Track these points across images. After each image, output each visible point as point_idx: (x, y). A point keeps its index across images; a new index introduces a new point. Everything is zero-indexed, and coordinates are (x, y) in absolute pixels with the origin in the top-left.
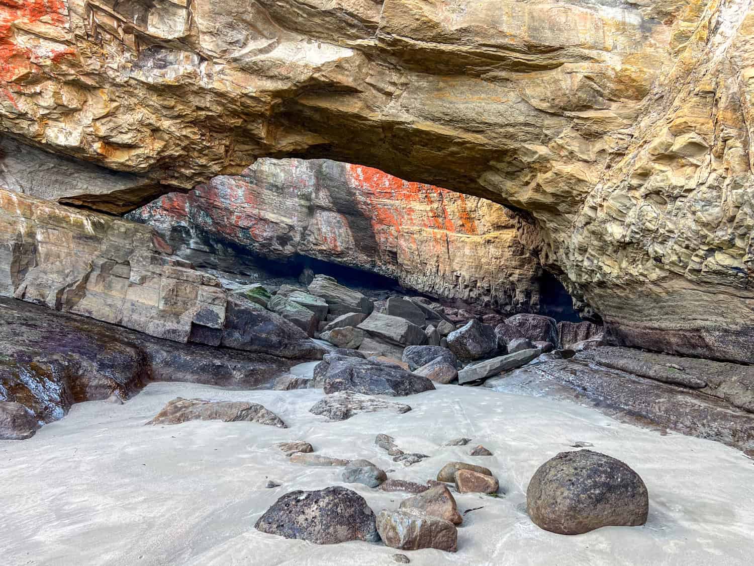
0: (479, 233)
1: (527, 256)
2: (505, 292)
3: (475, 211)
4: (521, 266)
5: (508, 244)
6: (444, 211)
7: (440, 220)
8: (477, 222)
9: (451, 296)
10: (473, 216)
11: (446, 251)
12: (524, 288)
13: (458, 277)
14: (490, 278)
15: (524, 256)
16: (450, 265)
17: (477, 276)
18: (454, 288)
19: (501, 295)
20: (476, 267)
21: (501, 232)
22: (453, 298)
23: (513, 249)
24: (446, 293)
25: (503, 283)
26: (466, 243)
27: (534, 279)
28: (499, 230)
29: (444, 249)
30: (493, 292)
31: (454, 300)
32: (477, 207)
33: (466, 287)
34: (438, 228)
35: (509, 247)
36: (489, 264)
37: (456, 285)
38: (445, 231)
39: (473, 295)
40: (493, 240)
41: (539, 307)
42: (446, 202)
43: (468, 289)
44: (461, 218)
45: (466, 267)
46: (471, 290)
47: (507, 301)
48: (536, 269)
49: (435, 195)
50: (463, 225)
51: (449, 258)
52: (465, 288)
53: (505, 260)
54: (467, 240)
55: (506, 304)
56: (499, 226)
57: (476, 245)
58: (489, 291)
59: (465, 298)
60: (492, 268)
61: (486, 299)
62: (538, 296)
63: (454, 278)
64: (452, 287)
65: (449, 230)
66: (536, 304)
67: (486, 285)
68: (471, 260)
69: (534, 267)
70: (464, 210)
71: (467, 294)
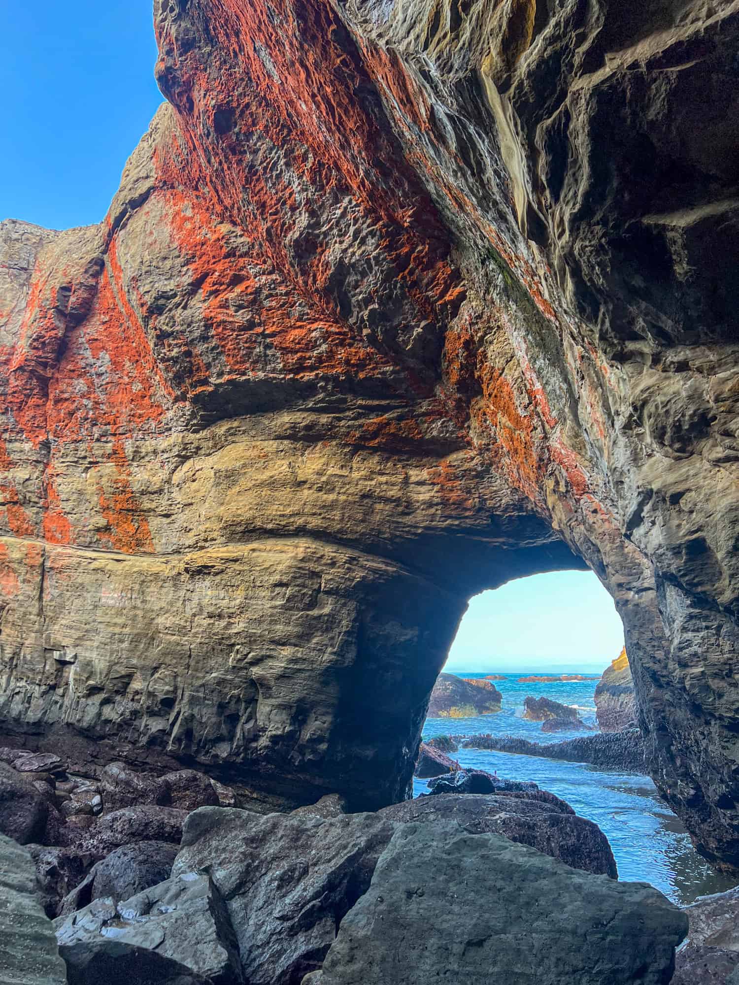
0: (159, 549)
1: (327, 610)
2: (222, 707)
3: (160, 491)
4: (303, 638)
5: (276, 578)
6: (46, 490)
7: (29, 512)
8: (155, 523)
9: (32, 716)
10: (147, 505)
11: (36, 593)
12: (296, 696)
13: (63, 664)
14: (180, 670)
15: (315, 612)
16: (40, 632)
17: (134, 661)
18: (44, 693)
19: (207, 714)
20: (136, 639)
21: (255, 545)
22: (38, 724)
23: (289, 591)
24: (16, 707)
25: (221, 682)
26: (110, 574)
27: (331, 673)
28: (248, 541)
29: (30, 590)
30: (183, 707)
31: (39, 729)
32: (168, 481)
33: (93, 691)
34: (18, 532)
35: (280, 584)
36: (182, 631)
37: (53, 688)
38: (39, 543)
39: (109, 712)
40: (219, 566)
41: (324, 746)
42: (57, 465)
43: (98, 698)
44: (106, 509)
45: (98, 639)
46: (106, 702)
47: (224, 729)
48: (341, 647)
49: (27, 446)
50: (107, 529)
51: (41, 613)
52: (88, 696)
53: (251, 621)
54: (112, 566)
55: (220, 739)
56: (254, 530)
57: (145, 580)
58: (168, 703)
59: (85, 724)
60: (192, 642)
61: (156, 725)
62: (329, 719)
63: (50, 667)
64: (37, 691)
65: (52, 539)
66: (320, 740)
67: (162, 689)
68: (120, 620)
69: (338, 640)
70: (125, 488)
71: (92, 711)
